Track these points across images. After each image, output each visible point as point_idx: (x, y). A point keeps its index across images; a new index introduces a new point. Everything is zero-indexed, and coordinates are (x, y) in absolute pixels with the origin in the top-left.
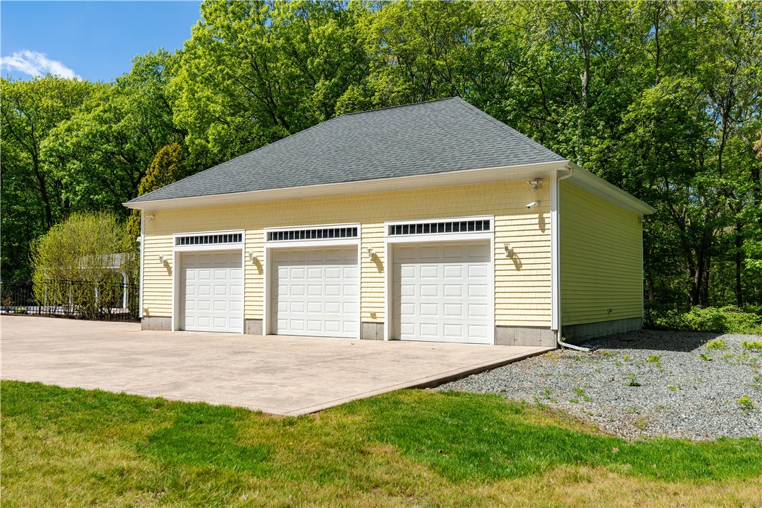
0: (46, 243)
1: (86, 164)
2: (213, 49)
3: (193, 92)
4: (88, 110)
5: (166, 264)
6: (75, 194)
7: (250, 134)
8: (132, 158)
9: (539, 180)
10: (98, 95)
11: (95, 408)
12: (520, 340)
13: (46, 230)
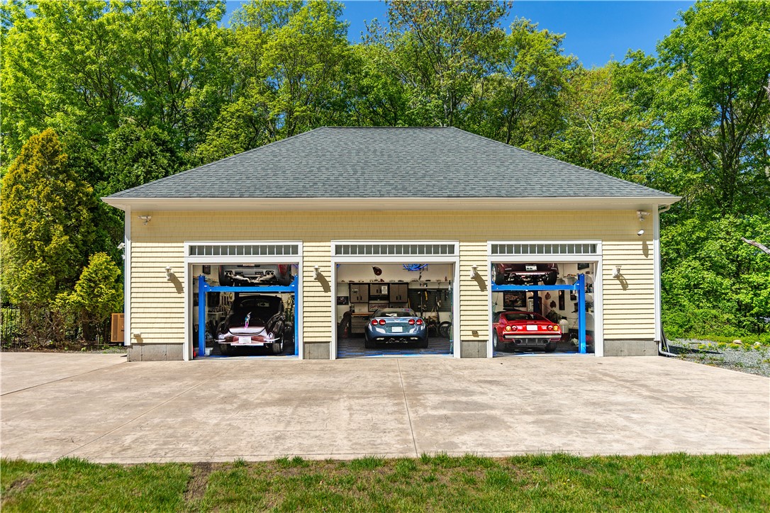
5: (173, 278)
9: (643, 212)
12: (626, 351)
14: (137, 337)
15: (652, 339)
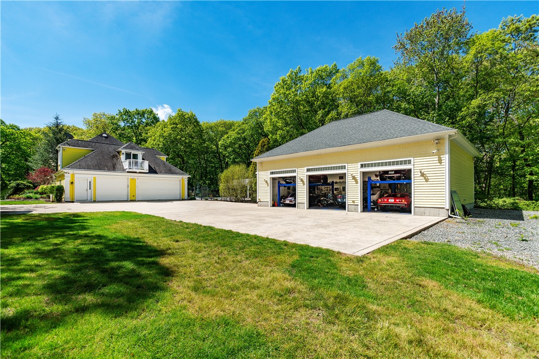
0: (223, 176)
1: (234, 149)
2: (279, 102)
3: (271, 120)
4: (234, 130)
5: (267, 182)
6: (230, 159)
7: (293, 133)
8: (248, 146)
9: (439, 140)
10: (237, 125)
11: (258, 244)
12: (427, 213)
13: (222, 172)
14: (259, 199)
15: (444, 208)
